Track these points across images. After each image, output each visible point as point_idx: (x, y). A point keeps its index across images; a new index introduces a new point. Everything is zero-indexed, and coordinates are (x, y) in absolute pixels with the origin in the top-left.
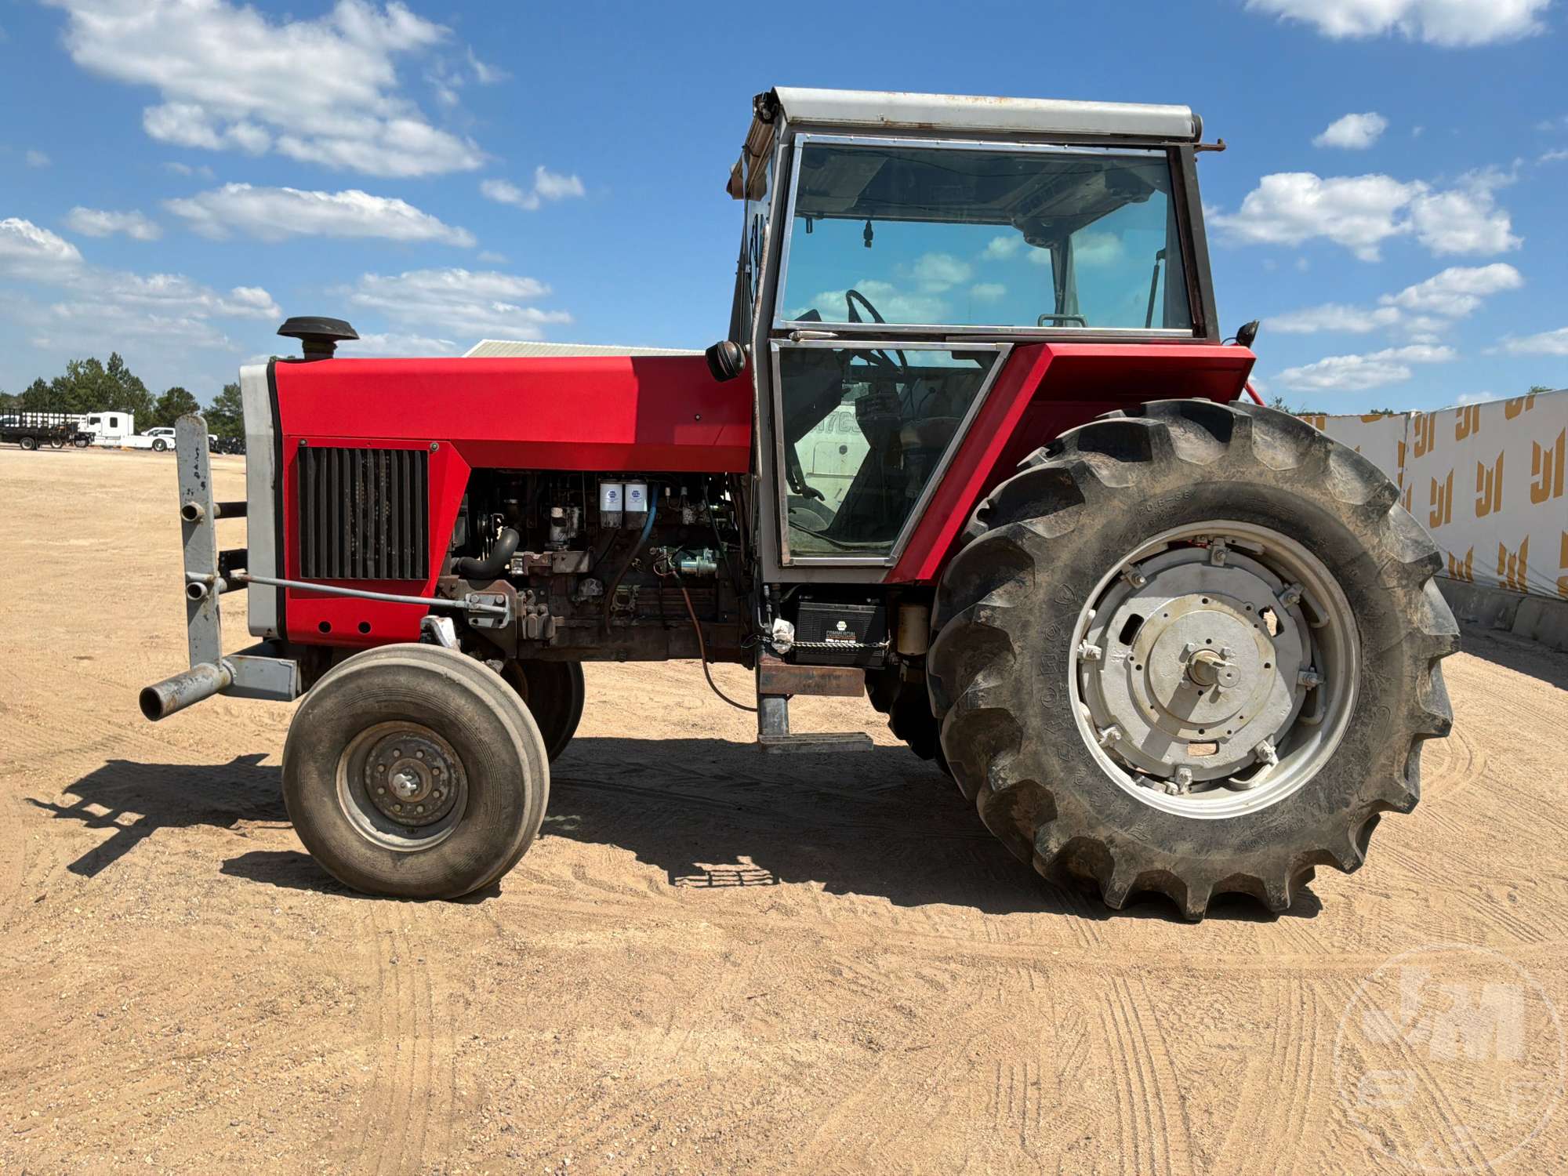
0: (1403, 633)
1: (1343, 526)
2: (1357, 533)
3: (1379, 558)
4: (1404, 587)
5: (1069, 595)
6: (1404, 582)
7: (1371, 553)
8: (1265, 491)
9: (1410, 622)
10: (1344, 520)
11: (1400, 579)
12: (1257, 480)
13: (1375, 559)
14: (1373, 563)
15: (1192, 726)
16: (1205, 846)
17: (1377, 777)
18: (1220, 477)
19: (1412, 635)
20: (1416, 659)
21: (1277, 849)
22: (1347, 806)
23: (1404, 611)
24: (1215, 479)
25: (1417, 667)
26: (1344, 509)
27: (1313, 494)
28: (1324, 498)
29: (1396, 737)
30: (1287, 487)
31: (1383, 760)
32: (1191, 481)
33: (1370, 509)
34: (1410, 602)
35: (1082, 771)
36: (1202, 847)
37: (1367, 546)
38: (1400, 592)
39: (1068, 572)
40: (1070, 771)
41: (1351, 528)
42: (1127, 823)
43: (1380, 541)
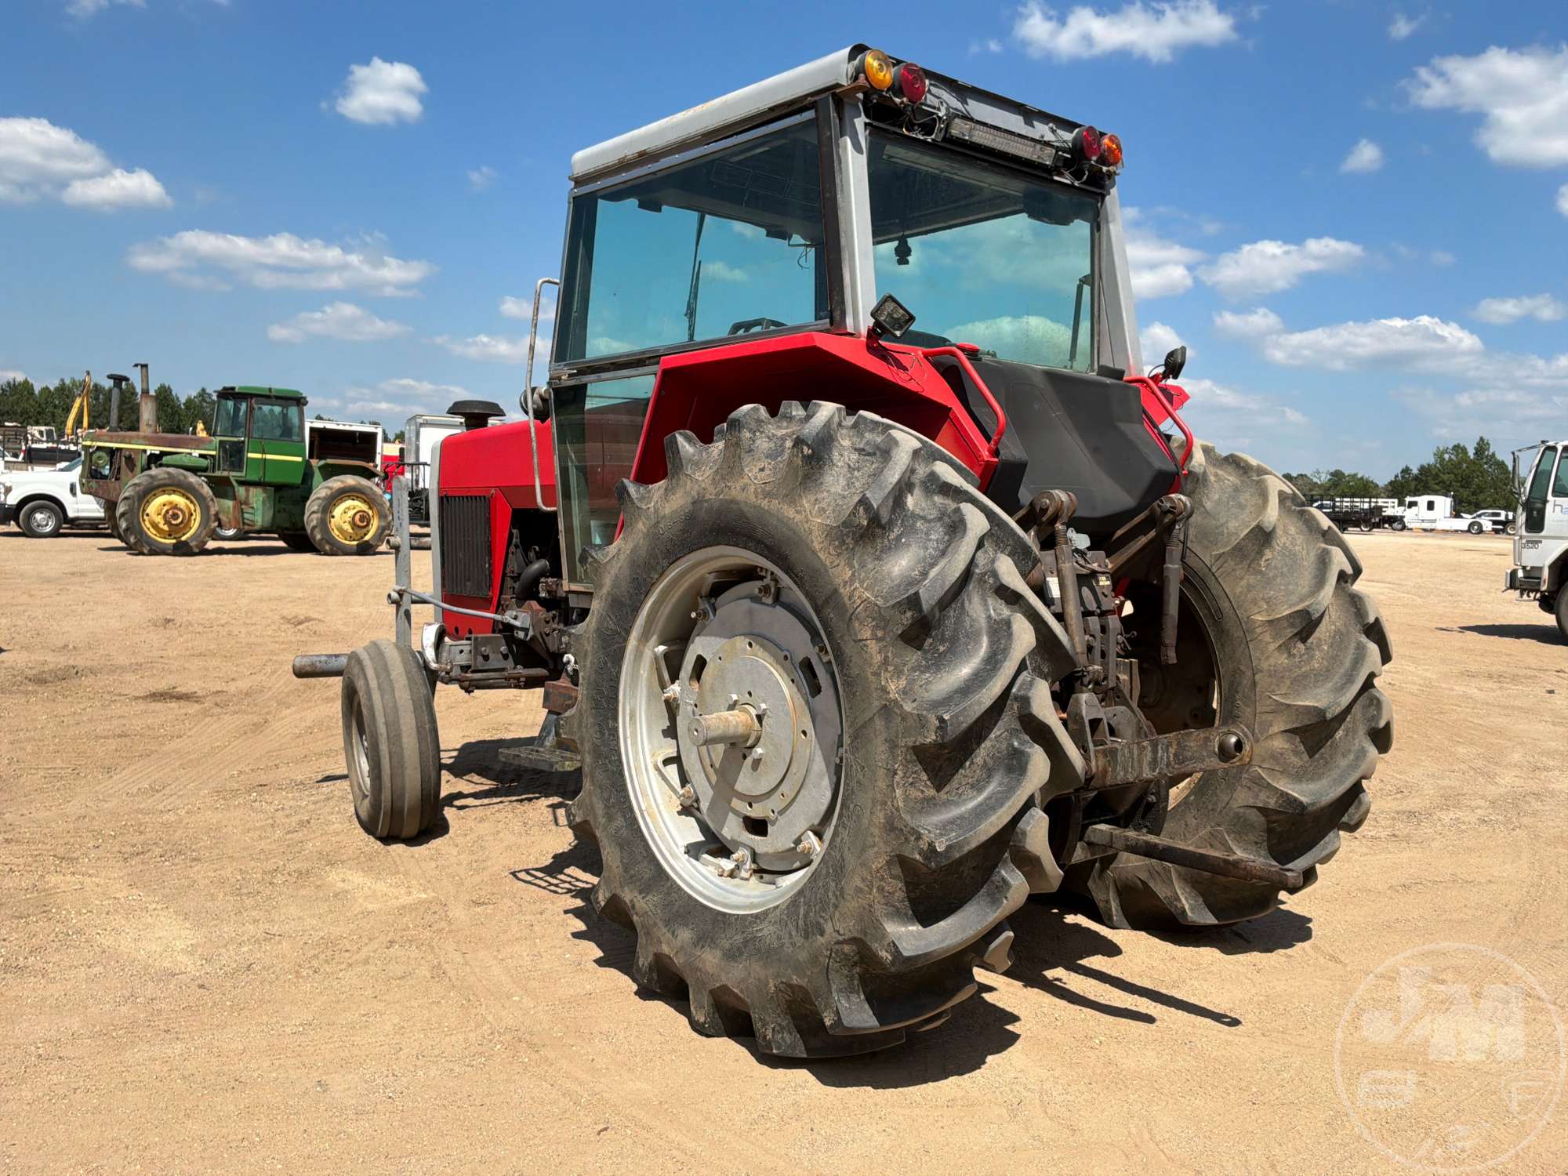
0: (876, 704)
1: (814, 552)
2: (828, 563)
3: (850, 599)
4: (879, 640)
5: (612, 626)
6: (880, 634)
7: (842, 590)
8: (746, 509)
9: (885, 690)
10: (817, 546)
11: (877, 627)
12: (741, 497)
13: (846, 598)
14: (844, 605)
15: (741, 797)
16: (703, 939)
17: (852, 905)
18: (711, 494)
19: (888, 710)
20: (893, 746)
21: (757, 969)
22: (822, 935)
23: (877, 674)
24: (708, 496)
25: (894, 757)
26: (816, 533)
27: (789, 512)
28: (798, 517)
29: (871, 852)
30: (765, 504)
31: (858, 882)
32: (690, 500)
33: (845, 531)
34: (886, 662)
35: (620, 821)
36: (699, 939)
37: (838, 581)
38: (873, 647)
39: (610, 600)
40: (610, 818)
41: (822, 556)
42: (645, 890)
43: (853, 575)
